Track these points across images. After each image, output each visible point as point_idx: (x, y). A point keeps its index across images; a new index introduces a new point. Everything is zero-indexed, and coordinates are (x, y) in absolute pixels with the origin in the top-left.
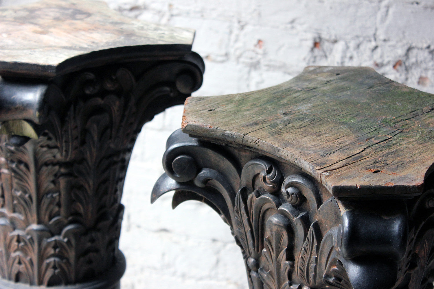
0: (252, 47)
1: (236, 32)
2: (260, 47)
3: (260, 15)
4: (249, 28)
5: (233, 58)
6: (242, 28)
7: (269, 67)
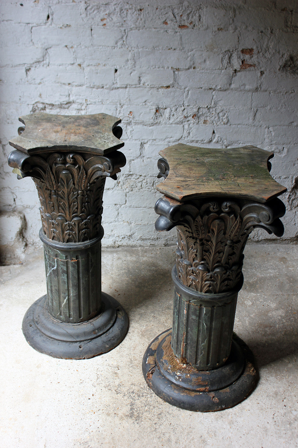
0: (128, 116)
2: (131, 115)
3: (130, 100)
4: (125, 107)
7: (136, 123)
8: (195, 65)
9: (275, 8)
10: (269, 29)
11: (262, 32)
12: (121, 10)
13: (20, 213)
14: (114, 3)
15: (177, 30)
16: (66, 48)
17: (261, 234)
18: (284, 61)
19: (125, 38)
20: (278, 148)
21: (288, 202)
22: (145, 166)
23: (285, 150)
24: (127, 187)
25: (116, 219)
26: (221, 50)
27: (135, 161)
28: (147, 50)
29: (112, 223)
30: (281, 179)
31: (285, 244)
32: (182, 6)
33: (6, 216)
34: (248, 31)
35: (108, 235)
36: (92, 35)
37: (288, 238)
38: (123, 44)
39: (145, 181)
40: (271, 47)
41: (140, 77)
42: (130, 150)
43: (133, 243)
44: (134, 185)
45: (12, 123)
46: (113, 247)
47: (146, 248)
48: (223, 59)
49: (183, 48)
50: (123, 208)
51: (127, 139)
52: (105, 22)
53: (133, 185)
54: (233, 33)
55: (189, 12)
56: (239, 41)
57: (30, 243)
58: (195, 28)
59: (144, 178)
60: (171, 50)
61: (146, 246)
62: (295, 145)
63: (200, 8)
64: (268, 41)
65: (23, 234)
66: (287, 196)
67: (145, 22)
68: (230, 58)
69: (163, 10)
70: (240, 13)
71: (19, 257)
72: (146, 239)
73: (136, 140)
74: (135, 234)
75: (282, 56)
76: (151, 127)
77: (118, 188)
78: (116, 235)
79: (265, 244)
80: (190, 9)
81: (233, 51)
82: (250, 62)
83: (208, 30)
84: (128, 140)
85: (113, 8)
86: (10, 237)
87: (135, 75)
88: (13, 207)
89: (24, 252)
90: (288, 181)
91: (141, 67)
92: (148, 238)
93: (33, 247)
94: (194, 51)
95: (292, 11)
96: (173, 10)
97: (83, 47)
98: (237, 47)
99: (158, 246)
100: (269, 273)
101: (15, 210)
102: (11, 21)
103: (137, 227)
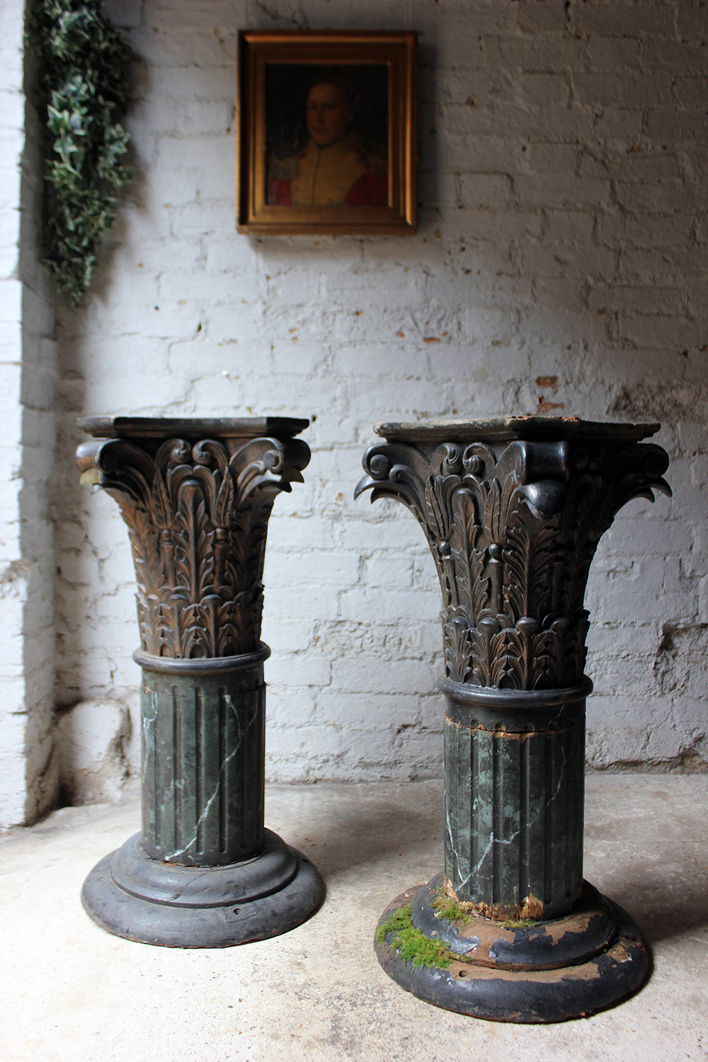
0: (335, 501)
1: (318, 489)
2: (341, 500)
3: (338, 472)
4: (329, 485)
5: (317, 512)
6: (324, 485)
7: (351, 517)
8: (456, 406)
9: (588, 307)
10: (581, 343)
11: (569, 348)
12: (324, 314)
13: (120, 701)
14: (313, 302)
15: (420, 346)
16: (227, 380)
17: (608, 749)
18: (613, 397)
19: (330, 360)
20: (622, 564)
21: (655, 676)
22: (369, 603)
23: (637, 567)
24: (333, 648)
25: (312, 719)
26: (501, 379)
27: (350, 593)
28: (370, 380)
29: (304, 728)
30: (634, 627)
31: (660, 772)
32: (428, 307)
33: (92, 704)
34: (546, 346)
35: (294, 753)
37: (664, 759)
38: (325, 372)
39: (368, 635)
40: (588, 373)
41: (356, 429)
42: (339, 570)
43: (345, 773)
44: (348, 644)
46: (305, 782)
47: (372, 784)
48: (505, 395)
49: (433, 377)
50: (326, 693)
51: (333, 549)
52: (295, 334)
53: (344, 645)
54: (519, 349)
55: (439, 316)
56: (530, 363)
57: (136, 772)
58: (452, 342)
59: (366, 629)
60: (413, 380)
61: (372, 781)
62: (655, 556)
63: (459, 310)
64: (582, 363)
65: (122, 750)
66: (652, 665)
67: (365, 333)
68: (517, 394)
69: (395, 314)
70: (528, 317)
71: (110, 798)
72: (372, 765)
73: (350, 550)
74: (351, 753)
75: (610, 388)
76: (379, 525)
77: (315, 651)
78: (310, 755)
79: (619, 773)
80: (442, 311)
81: (521, 381)
82: (553, 400)
83: (475, 345)
84: (335, 550)
85: (311, 310)
86: (95, 752)
87: (348, 424)
88: (108, 689)
89: (121, 788)
90: (650, 633)
91: (357, 411)
92: (376, 761)
94: (453, 380)
95: (616, 314)
96: (412, 314)
97: (256, 377)
98: (528, 374)
99: (397, 781)
100: (634, 813)
101: (110, 696)
102: (136, 333)
103: (353, 735)
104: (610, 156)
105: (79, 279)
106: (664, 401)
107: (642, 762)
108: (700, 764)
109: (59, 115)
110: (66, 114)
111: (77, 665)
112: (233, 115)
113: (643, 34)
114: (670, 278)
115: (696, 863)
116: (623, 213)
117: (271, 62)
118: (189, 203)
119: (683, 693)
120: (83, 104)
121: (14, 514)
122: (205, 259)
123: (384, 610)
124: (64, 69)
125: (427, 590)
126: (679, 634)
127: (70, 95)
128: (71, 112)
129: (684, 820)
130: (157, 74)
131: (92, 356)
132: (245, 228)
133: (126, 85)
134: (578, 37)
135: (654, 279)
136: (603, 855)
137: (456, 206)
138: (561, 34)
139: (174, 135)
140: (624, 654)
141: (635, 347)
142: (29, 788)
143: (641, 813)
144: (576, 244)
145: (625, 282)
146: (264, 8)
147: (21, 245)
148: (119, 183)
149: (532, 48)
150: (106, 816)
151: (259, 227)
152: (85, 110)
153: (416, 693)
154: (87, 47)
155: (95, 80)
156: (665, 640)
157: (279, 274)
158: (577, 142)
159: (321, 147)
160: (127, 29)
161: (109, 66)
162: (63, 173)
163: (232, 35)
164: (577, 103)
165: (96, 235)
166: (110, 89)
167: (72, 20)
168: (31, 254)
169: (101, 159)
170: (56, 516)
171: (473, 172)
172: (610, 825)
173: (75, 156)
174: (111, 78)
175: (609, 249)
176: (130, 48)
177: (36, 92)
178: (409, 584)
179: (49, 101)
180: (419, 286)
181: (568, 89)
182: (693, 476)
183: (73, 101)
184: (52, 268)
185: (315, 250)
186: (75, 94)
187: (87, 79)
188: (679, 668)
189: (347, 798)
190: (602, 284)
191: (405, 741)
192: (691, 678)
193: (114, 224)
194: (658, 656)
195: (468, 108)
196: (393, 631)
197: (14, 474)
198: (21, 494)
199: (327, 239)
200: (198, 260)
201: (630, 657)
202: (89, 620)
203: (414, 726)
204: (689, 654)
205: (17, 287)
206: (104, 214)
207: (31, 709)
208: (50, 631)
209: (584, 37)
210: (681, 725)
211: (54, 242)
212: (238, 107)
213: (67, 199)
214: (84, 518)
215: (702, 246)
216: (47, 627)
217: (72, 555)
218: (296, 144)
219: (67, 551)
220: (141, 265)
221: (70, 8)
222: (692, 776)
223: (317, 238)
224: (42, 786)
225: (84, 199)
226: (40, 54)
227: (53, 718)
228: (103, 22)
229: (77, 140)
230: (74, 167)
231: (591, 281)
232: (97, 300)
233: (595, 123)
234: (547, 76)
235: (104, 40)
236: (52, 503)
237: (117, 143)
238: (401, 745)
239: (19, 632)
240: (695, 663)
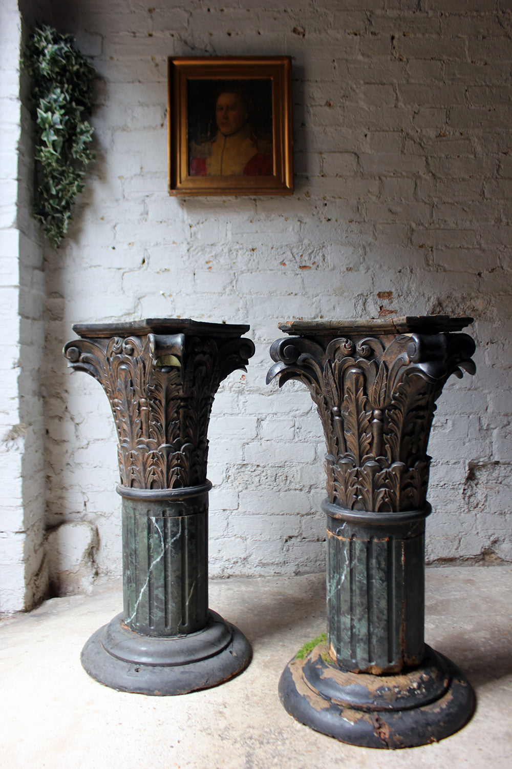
0: (239, 381)
2: (244, 379)
5: (227, 388)
7: (251, 392)
8: (322, 313)
9: (412, 244)
10: (408, 268)
11: (400, 272)
12: (230, 251)
13: (91, 522)
14: (222, 243)
15: (297, 272)
16: (163, 297)
17: (432, 550)
18: (431, 305)
19: (234, 282)
20: (439, 421)
21: (464, 498)
22: (264, 451)
23: (450, 423)
24: (240, 484)
25: (225, 533)
26: (353, 294)
27: (251, 445)
28: (262, 296)
29: (220, 540)
30: (449, 465)
31: (468, 565)
32: (302, 245)
33: (72, 525)
34: (384, 271)
35: (214, 557)
36: (194, 280)
37: (471, 556)
38: (232, 291)
39: (264, 474)
40: (413, 289)
41: (253, 330)
42: (243, 429)
43: (249, 570)
44: (250, 480)
45: (90, 393)
46: (221, 578)
47: (268, 578)
48: (356, 305)
49: (306, 293)
50: (235, 515)
51: (238, 414)
52: (210, 265)
53: (247, 481)
54: (365, 273)
55: (310, 251)
56: (373, 283)
57: (103, 572)
58: (319, 269)
59: (262, 469)
60: (292, 296)
61: (268, 576)
62: (462, 415)
63: (323, 247)
64: (409, 282)
65: (93, 557)
66: (461, 491)
67: (258, 263)
68: (364, 304)
69: (279, 250)
70: (371, 251)
71: (84, 591)
72: (268, 564)
73: (250, 414)
74: (253, 557)
75: (428, 299)
76: (270, 397)
77: (227, 485)
78: (225, 559)
79: (439, 567)
80: (312, 248)
81: (367, 296)
82: (390, 308)
83: (335, 271)
84: (240, 415)
85: (221, 249)
86: (74, 558)
88: (82, 514)
89: (93, 583)
90: (459, 469)
91: (254, 318)
92: (271, 562)
93: (106, 578)
94: (320, 295)
95: (432, 247)
96: (291, 250)
97: (184, 295)
98: (372, 291)
99: (285, 575)
100: (452, 595)
101: (84, 519)
102: (100, 266)
103: (254, 544)
104: (424, 140)
105: (59, 228)
106: (465, 308)
107: (456, 558)
108: (496, 559)
109: (45, 115)
110: (50, 114)
111: (61, 498)
112: (165, 115)
113: (445, 57)
114: (468, 223)
115: (499, 631)
116: (435, 178)
117: (191, 78)
118: (135, 175)
119: (483, 510)
120: (61, 107)
121: (15, 392)
122: (147, 214)
123: (275, 456)
124: (48, 84)
125: (304, 442)
126: (479, 469)
127: (52, 101)
128: (53, 113)
129: (488, 600)
130: (112, 88)
131: (69, 282)
132: (174, 191)
133: (91, 95)
134: (401, 60)
135: (456, 224)
136: (433, 626)
137: (320, 176)
138: (389, 58)
139: (124, 129)
140: (442, 484)
141: (445, 271)
142: (27, 585)
143: (458, 595)
144: (403, 200)
145: (437, 226)
146: (186, 43)
147: (19, 204)
148: (86, 161)
149: (370, 68)
150: (82, 603)
151: (184, 191)
152: (63, 111)
153: (298, 514)
154: (64, 69)
155: (70, 91)
156: (470, 473)
157: (198, 223)
158: (402, 130)
159: (226, 136)
160: (92, 58)
161: (79, 82)
162: (47, 154)
163: (164, 61)
164: (401, 104)
165: (71, 197)
166: (80, 97)
167: (54, 50)
168: (26, 211)
169: (74, 145)
170: (45, 394)
171: (331, 152)
172: (436, 604)
173: (56, 143)
174: (81, 90)
175: (425, 203)
176: (94, 70)
177: (30, 100)
178: (292, 437)
179: (38, 106)
180: (296, 231)
181: (395, 95)
182: (487, 359)
183: (54, 105)
184: (41, 221)
185: (222, 206)
186: (56, 101)
187: (64, 90)
188: (480, 492)
189: (251, 589)
190: (421, 228)
191: (291, 548)
192: (488, 499)
193: (83, 190)
194: (465, 485)
195: (327, 108)
196: (281, 471)
197: (14, 364)
198: (19, 378)
199: (231, 198)
200: (142, 214)
201: (446, 485)
202: (69, 466)
203: (297, 537)
204: (487, 483)
205: (16, 233)
206: (76, 183)
207: (28, 529)
208: (42, 474)
209: (405, 60)
210: (482, 533)
211: (42, 202)
212: (168, 109)
213: (51, 172)
214: (64, 395)
215: (489, 201)
216: (39, 471)
217: (57, 421)
218: (209, 133)
219: (52, 418)
220: (102, 219)
221: (52, 42)
222: (491, 568)
223: (224, 198)
224: (37, 583)
225: (62, 173)
226: (31, 73)
227: (44, 535)
228: (75, 52)
229: (57, 132)
230: (56, 151)
231: (414, 225)
232: (72, 243)
233: (413, 118)
234: (380, 86)
235: (76, 64)
236: (42, 385)
237: (85, 135)
238: (288, 551)
239: (19, 475)
240: (491, 489)
